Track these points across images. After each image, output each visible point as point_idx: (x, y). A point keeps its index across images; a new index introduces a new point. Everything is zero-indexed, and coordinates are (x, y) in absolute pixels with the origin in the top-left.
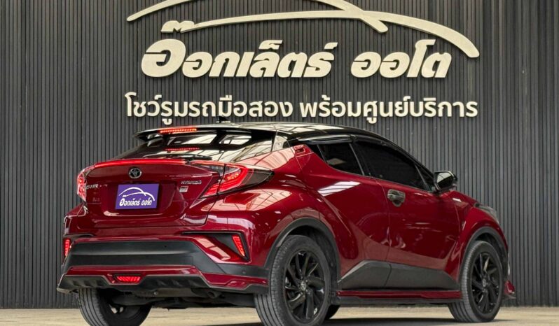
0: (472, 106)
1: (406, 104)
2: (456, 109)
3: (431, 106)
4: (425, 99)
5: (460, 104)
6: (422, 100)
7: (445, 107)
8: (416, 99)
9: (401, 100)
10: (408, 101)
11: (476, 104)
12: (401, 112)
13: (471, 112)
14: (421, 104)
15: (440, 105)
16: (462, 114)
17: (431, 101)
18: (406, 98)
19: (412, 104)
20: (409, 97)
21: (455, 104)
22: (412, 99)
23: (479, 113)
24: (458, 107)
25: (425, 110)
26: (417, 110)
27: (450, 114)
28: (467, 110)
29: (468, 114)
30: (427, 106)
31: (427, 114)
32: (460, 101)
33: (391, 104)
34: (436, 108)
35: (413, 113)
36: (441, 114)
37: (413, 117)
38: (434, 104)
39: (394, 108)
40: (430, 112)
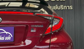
0: (71, 7)
1: (56, 7)
2: (68, 8)
3: (62, 7)
4: (61, 6)
5: (69, 6)
6: (60, 6)
7: (65, 7)
8: (59, 6)
9: (55, 6)
10: (57, 6)
11: (72, 6)
12: (55, 8)
13: (71, 8)
14: (60, 7)
15: (64, 7)
16: (69, 9)
17: (62, 6)
18: (56, 5)
19: (58, 7)
20: (57, 5)
21: (67, 6)
22: (58, 6)
23: (73, 8)
24: (68, 7)
25: (61, 8)
26: (59, 8)
27: (66, 9)
28: (70, 8)
29: (70, 9)
30: (61, 7)
31: (61, 9)
32: (68, 6)
33: (53, 7)
34: (63, 7)
35: (58, 9)
36: (64, 9)
37: (58, 10)
38: (63, 6)
39: (54, 8)
40: (62, 8)
